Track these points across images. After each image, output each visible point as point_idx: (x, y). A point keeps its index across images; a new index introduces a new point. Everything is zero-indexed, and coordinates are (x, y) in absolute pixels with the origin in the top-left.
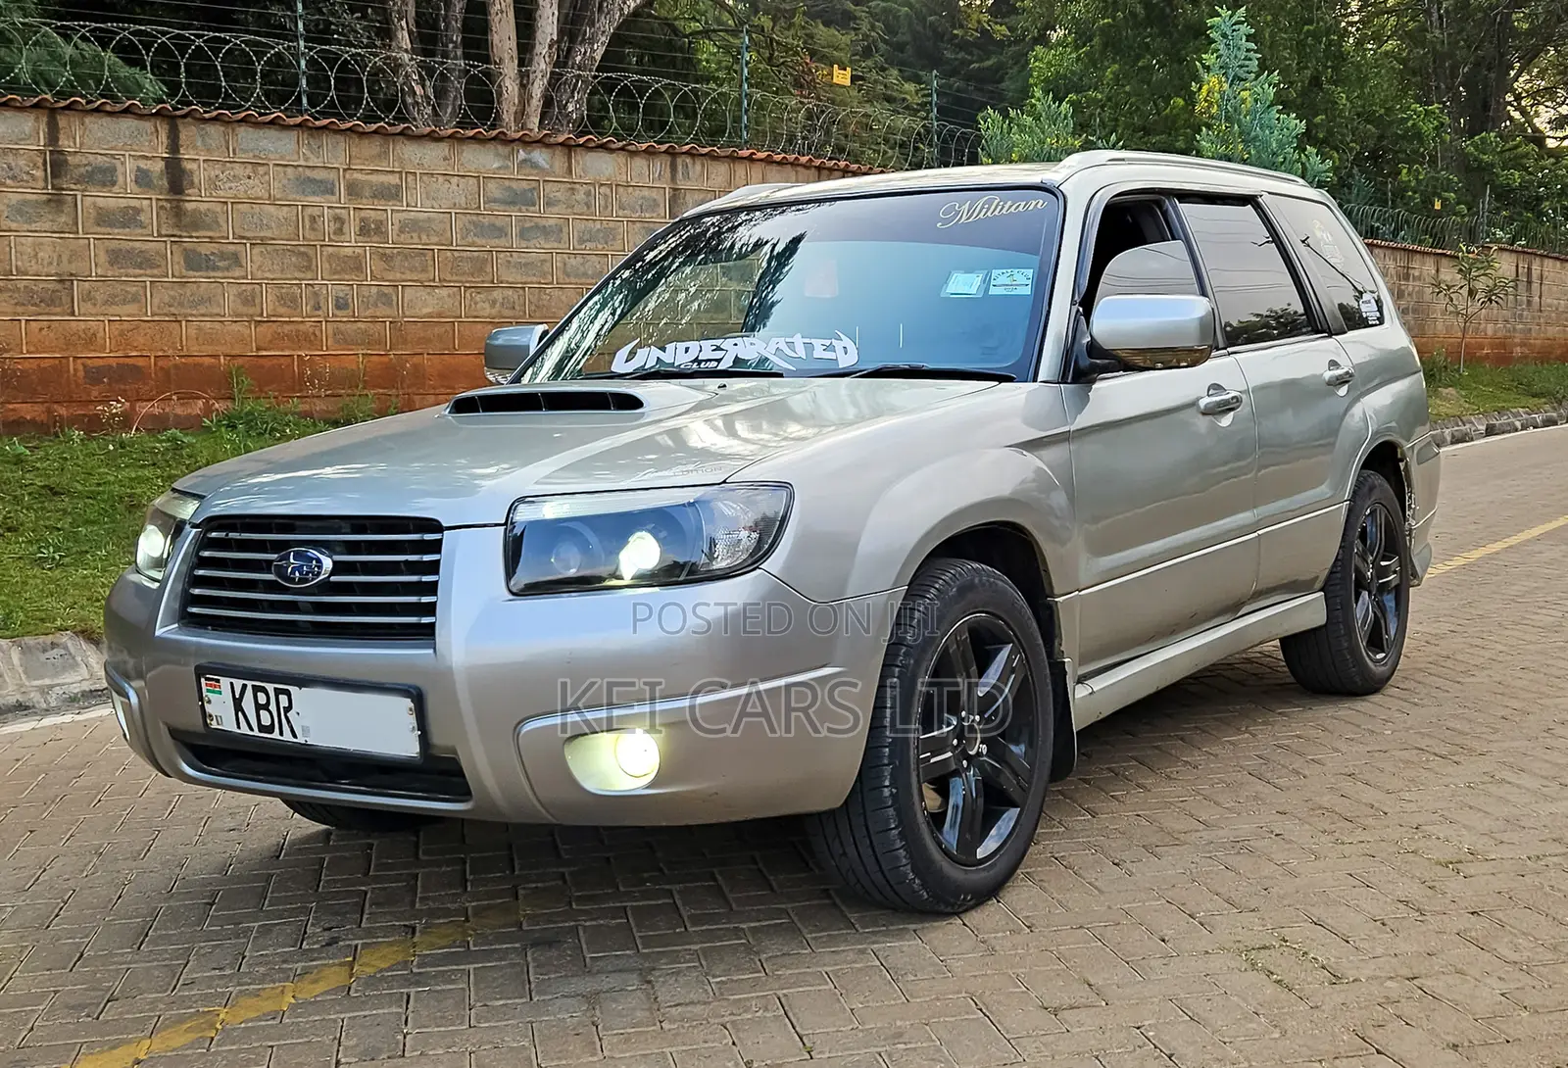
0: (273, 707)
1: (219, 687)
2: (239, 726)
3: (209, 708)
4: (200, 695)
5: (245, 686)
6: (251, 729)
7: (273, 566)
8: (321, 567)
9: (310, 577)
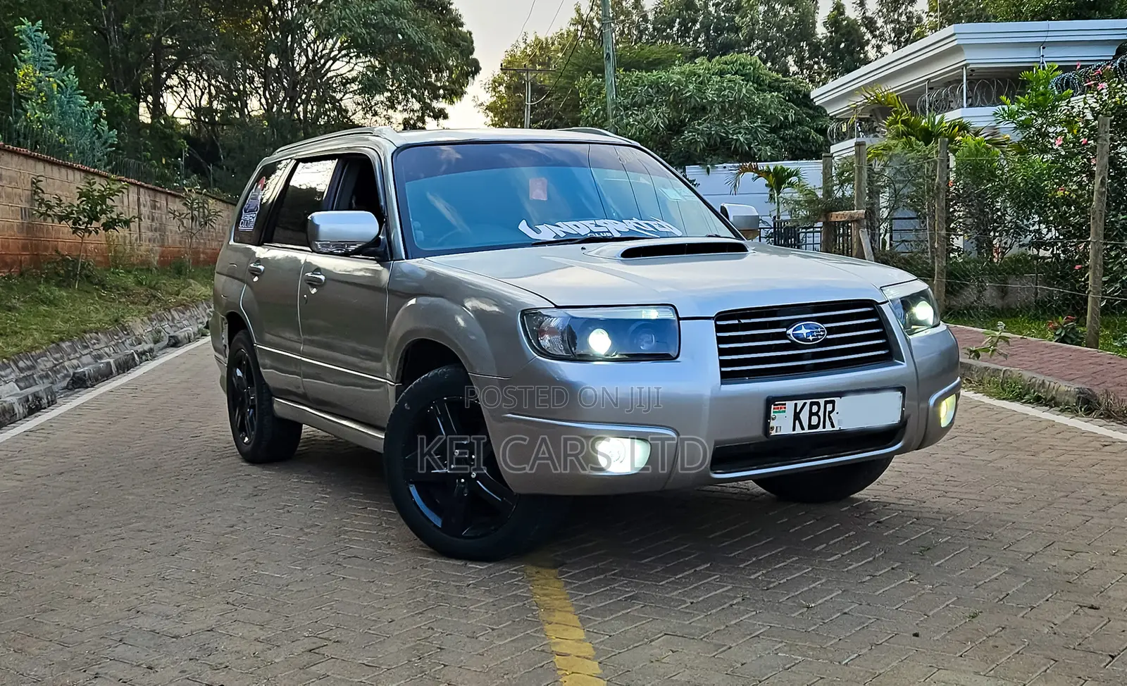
1: (785, 408)
2: (794, 429)
3: (772, 423)
4: (767, 416)
5: (805, 404)
6: (803, 429)
7: (789, 335)
8: (824, 331)
9: (819, 337)
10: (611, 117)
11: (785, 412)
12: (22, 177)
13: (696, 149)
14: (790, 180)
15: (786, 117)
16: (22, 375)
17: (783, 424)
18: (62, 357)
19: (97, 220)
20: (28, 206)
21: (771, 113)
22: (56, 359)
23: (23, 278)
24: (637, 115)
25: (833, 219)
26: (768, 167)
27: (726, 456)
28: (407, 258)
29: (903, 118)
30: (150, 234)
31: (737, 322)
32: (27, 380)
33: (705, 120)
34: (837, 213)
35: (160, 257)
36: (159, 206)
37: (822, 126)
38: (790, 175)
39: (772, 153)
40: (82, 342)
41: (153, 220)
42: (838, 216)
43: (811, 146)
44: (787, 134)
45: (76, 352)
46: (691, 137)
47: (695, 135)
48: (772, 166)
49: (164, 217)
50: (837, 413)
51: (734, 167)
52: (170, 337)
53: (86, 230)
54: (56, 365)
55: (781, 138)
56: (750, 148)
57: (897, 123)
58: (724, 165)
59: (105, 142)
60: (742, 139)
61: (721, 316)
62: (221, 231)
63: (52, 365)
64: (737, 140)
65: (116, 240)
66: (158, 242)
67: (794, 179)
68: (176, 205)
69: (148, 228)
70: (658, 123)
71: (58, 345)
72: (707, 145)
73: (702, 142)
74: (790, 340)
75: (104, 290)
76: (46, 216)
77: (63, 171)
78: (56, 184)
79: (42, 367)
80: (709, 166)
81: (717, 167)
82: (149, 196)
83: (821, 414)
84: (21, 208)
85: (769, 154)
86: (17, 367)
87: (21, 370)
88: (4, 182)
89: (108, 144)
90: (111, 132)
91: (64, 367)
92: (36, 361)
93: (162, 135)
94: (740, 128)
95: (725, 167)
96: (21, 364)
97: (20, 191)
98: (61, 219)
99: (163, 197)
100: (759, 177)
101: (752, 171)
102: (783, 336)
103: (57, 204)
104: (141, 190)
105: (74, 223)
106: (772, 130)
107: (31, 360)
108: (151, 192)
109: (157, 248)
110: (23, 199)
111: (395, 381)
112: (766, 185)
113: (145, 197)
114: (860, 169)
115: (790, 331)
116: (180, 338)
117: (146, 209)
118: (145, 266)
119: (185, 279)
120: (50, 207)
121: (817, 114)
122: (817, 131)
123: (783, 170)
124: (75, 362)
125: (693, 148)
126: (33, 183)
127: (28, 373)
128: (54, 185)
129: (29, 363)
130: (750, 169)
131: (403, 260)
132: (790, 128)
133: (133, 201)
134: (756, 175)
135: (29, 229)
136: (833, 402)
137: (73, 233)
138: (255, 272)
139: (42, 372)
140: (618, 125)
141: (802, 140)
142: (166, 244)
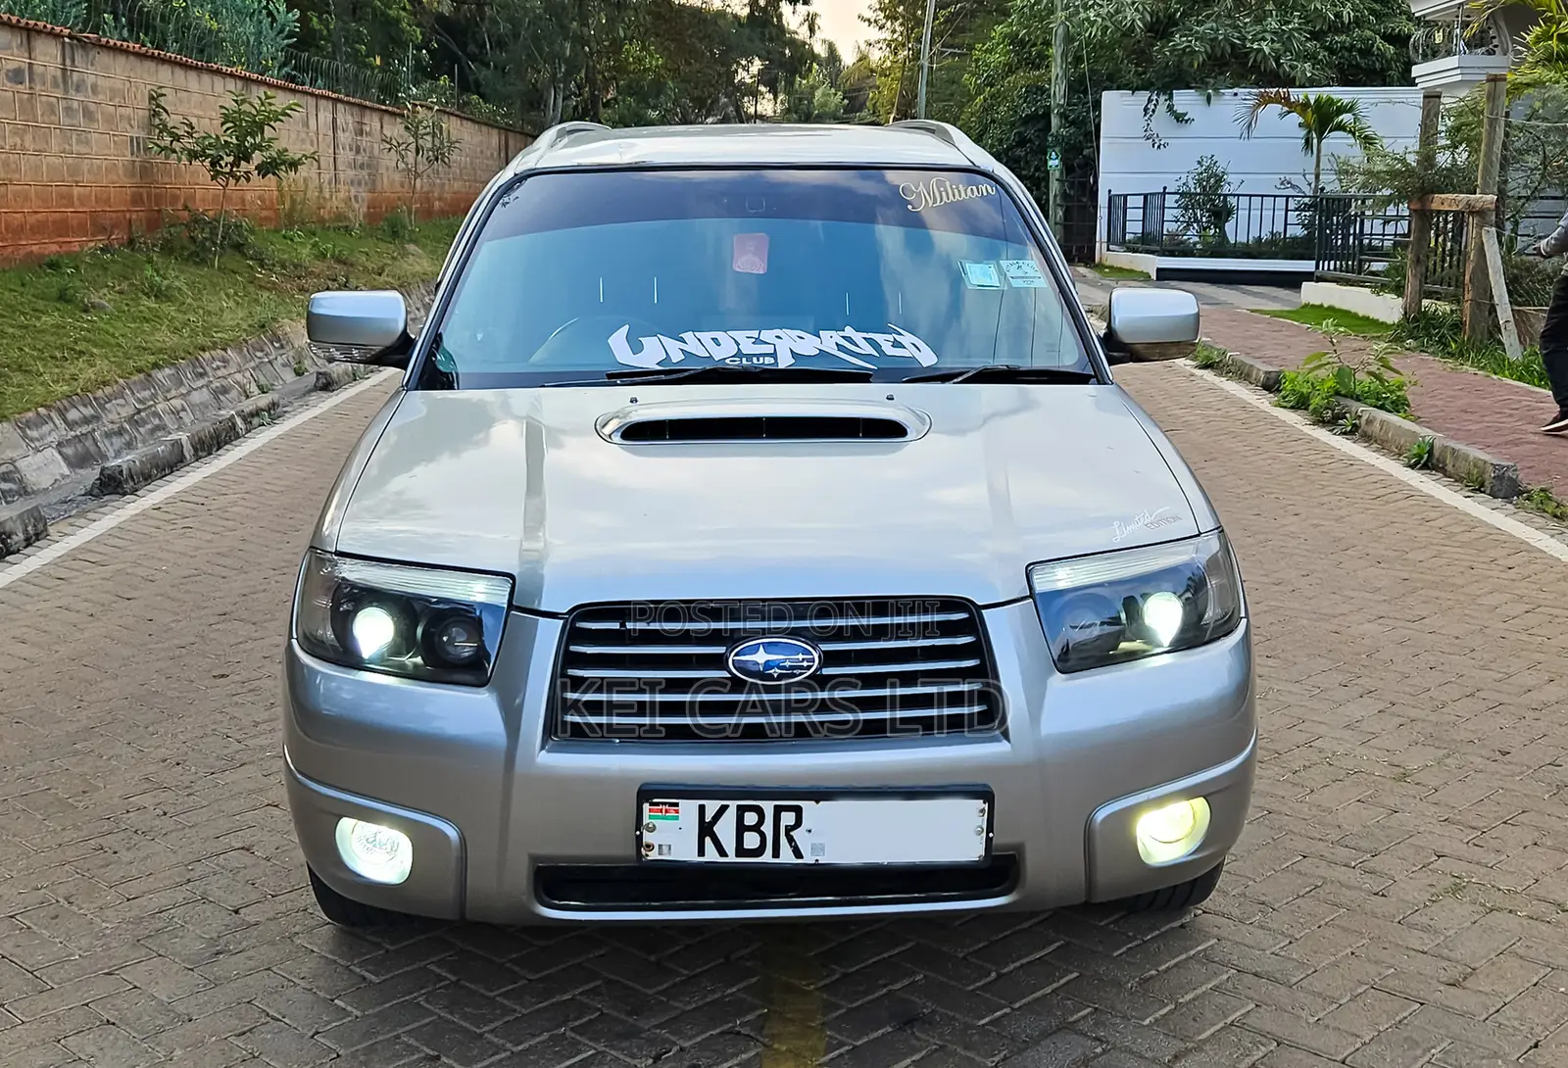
0: (768, 828)
1: (676, 811)
2: (702, 854)
3: (650, 837)
4: (636, 824)
5: (727, 807)
6: (723, 854)
7: (727, 661)
8: (811, 660)
9: (798, 672)
10: (1059, 8)
11: (677, 818)
12: (134, 89)
13: (1191, 65)
14: (1341, 118)
15: (1338, 15)
16: (73, 433)
17: (674, 841)
18: (154, 396)
19: (248, 159)
20: (142, 134)
21: (1316, 8)
22: (140, 401)
23: (132, 250)
24: (1102, 6)
25: (1435, 206)
26: (1307, 97)
29: (1561, 31)
30: (351, 173)
31: (615, 627)
32: (80, 441)
33: (1208, 17)
34: (1443, 196)
35: (369, 208)
36: (368, 129)
37: (1393, 29)
38: (1342, 110)
39: (1313, 74)
40: (194, 367)
41: (358, 152)
42: (1446, 201)
43: (1374, 62)
44: (1337, 42)
45: (181, 383)
46: (1185, 44)
47: (1191, 41)
48: (1312, 94)
49: (376, 146)
50: (809, 831)
51: (1250, 94)
52: (319, 373)
53: (231, 174)
54: (139, 411)
55: (1326, 48)
56: (1279, 65)
57: (1551, 38)
58: (1235, 90)
59: (281, 31)
60: (1267, 50)
62: (468, 166)
63: (131, 411)
64: (1260, 50)
65: (293, 186)
66: (366, 184)
67: (1346, 118)
68: (395, 130)
69: (350, 164)
70: (1134, 20)
71: (150, 375)
72: (1209, 58)
73: (1201, 52)
74: (727, 672)
75: (262, 267)
76: (169, 152)
77: (206, 78)
78: (193, 99)
79: (113, 416)
80: (1210, 91)
81: (1224, 94)
82: (352, 115)
84: (132, 138)
85: (1309, 75)
86: (65, 420)
87: (71, 425)
88: (101, 97)
89: (286, 33)
90: (290, 15)
91: (156, 414)
92: (103, 408)
93: (383, 19)
94: (1266, 31)
95: (1236, 94)
96: (73, 415)
97: (129, 111)
98: (193, 155)
99: (376, 117)
100: (1289, 112)
101: (1280, 103)
102: (718, 662)
103: (188, 133)
104: (339, 106)
105: (213, 164)
106: (1315, 36)
107: (93, 407)
108: (356, 110)
109: (364, 194)
110: (135, 123)
112: (1300, 125)
113: (346, 117)
114: (1493, 123)
115: (729, 653)
116: (335, 376)
117: (347, 134)
118: (340, 225)
119: (401, 243)
120: (177, 138)
121: (1386, 10)
122: (1389, 38)
123: (1330, 102)
124: (177, 403)
125: (1186, 60)
126: (152, 98)
127: (85, 429)
128: (189, 101)
129: (88, 412)
130: (1277, 100)
132: (1343, 33)
133: (325, 123)
134: (1286, 109)
135: (145, 171)
136: (796, 809)
137: (212, 180)
139: (110, 426)
140: (1070, 22)
141: (1360, 51)
142: (379, 188)
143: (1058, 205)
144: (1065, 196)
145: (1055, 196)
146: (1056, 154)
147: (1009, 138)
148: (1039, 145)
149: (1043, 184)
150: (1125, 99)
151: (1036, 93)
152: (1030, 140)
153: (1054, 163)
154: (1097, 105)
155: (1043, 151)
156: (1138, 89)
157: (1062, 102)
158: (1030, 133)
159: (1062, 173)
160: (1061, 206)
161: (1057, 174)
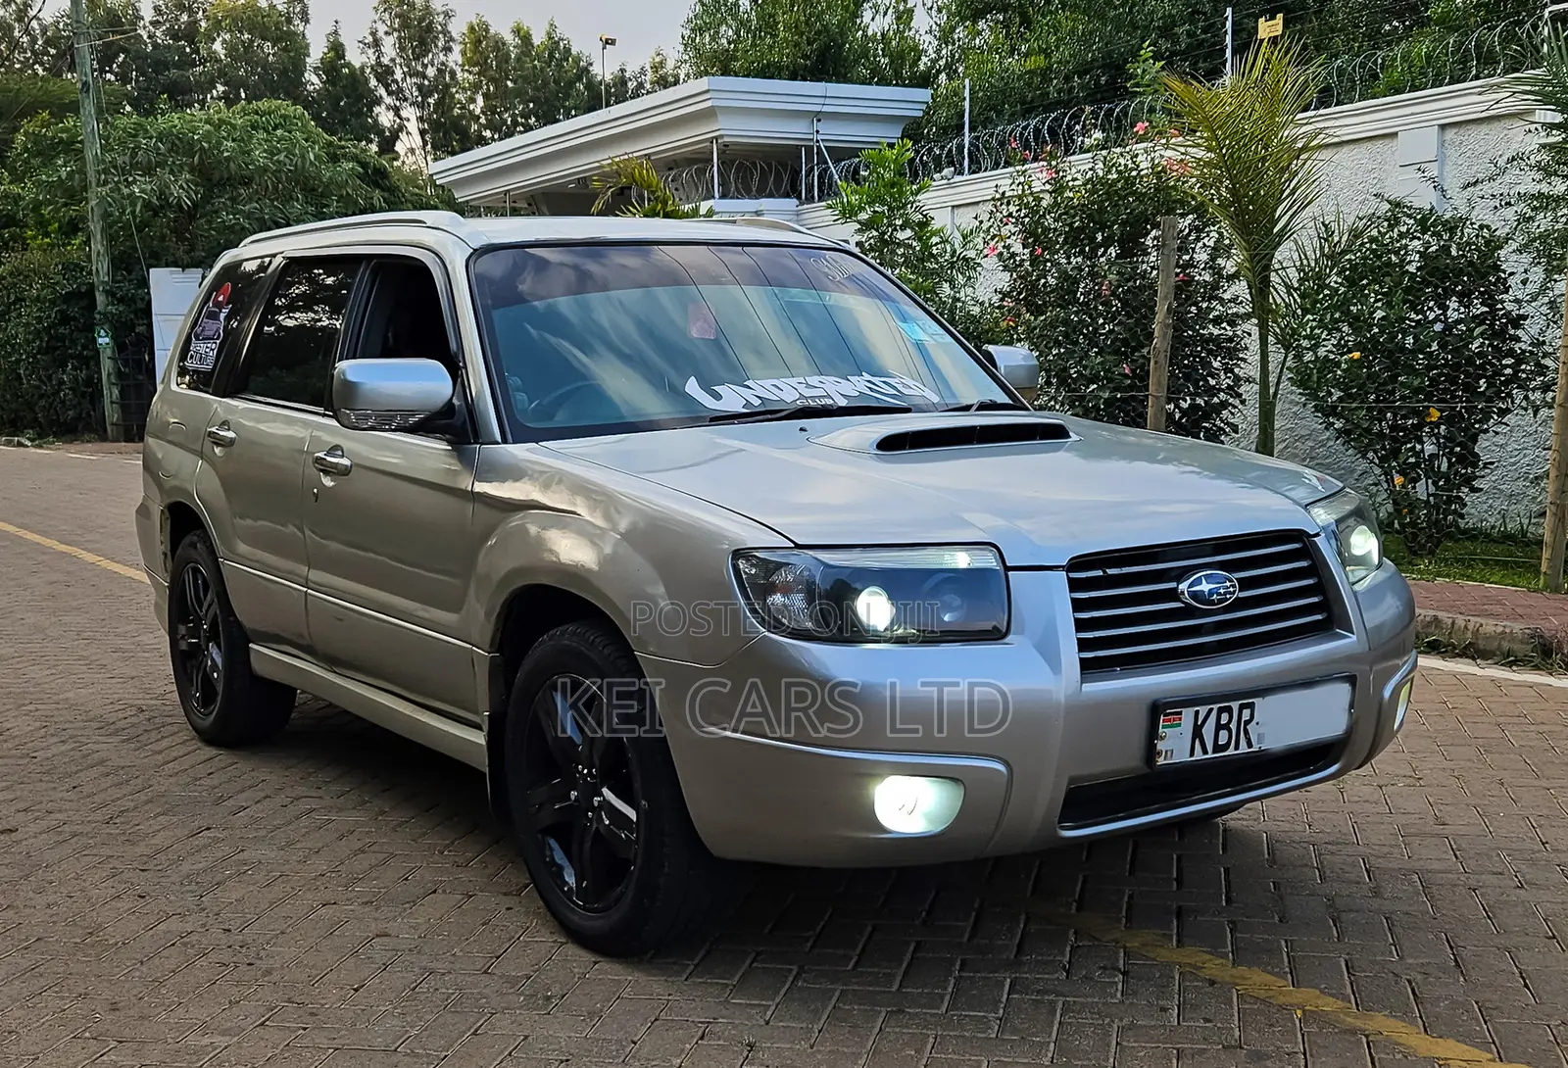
1: (1180, 719)
2: (1192, 754)
3: (1160, 746)
4: (1153, 734)
5: (1211, 710)
6: (1205, 752)
7: (1183, 593)
8: (1234, 586)
9: (1228, 596)
11: (1179, 725)
17: (1176, 745)
27: (1083, 801)
28: (505, 441)
31: (1100, 573)
46: (233, 221)
50: (1257, 723)
61: (1077, 564)
70: (180, 198)
74: (1183, 602)
83: (1233, 726)
102: (1173, 595)
111: (489, 650)
115: (1183, 586)
131: (499, 444)
136: (1251, 706)
138: (219, 441)
143: (114, 384)
144: (120, 374)
145: (109, 375)
146: (106, 332)
147: (49, 316)
148: (85, 322)
149: (92, 363)
150: (174, 276)
151: (74, 270)
152: (74, 319)
153: (104, 340)
154: (144, 283)
155: (90, 329)
156: (188, 266)
157: (106, 279)
158: (74, 311)
159: (113, 351)
160: (116, 385)
161: (109, 352)
